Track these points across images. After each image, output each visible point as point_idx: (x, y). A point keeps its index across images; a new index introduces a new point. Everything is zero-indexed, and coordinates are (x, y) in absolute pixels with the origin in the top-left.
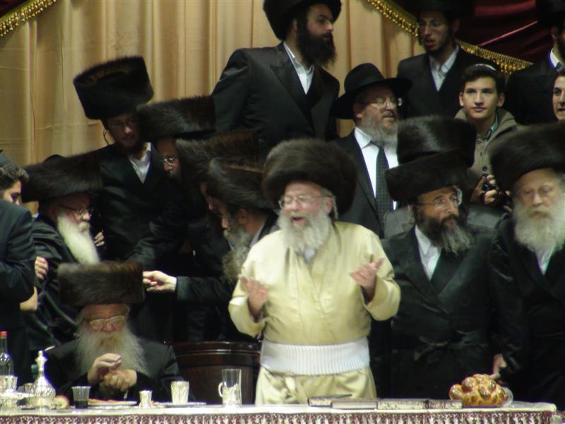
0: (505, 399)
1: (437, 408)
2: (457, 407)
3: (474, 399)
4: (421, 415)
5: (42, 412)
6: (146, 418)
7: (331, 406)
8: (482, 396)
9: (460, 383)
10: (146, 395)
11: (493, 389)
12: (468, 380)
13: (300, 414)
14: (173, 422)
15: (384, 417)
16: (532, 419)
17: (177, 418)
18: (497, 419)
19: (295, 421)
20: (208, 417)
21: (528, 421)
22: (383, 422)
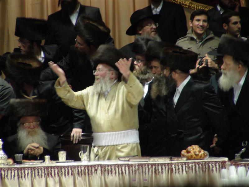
0: (205, 156)
1: (175, 160)
2: (184, 160)
3: (192, 156)
4: (168, 164)
5: (2, 166)
6: (48, 167)
7: (129, 161)
8: (196, 155)
9: (185, 149)
10: (47, 157)
11: (200, 152)
12: (189, 148)
13: (115, 165)
14: (59, 169)
15: (152, 165)
16: (217, 164)
17: (61, 167)
18: (202, 165)
19: (113, 167)
20: (75, 167)
21: (216, 165)
22: (152, 167)
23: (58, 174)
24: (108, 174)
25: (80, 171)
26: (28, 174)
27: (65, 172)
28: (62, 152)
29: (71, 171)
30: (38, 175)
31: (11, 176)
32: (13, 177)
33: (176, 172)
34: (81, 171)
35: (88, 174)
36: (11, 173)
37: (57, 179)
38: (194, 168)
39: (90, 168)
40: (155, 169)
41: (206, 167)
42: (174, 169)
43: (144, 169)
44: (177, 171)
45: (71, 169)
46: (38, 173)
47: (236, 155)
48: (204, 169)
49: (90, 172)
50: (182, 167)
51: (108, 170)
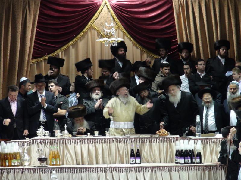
0: (168, 134)
1: (153, 136)
2: (157, 136)
3: (161, 134)
4: (150, 138)
5: (66, 138)
6: (89, 139)
7: (130, 136)
8: (163, 134)
9: (158, 131)
11: (165, 132)
12: (160, 130)
13: (123, 138)
14: (95, 140)
15: (142, 138)
16: (174, 139)
18: (166, 139)
19: (122, 139)
20: (103, 139)
22: (141, 139)
23: (94, 142)
26: (79, 142)
27: (98, 141)
30: (84, 142)
31: (71, 143)
34: (106, 141)
35: (109, 143)
36: (71, 141)
37: (94, 144)
38: (162, 140)
39: (110, 140)
40: (143, 140)
41: (168, 140)
42: (152, 141)
43: (137, 140)
44: (154, 142)
45: (101, 140)
46: (84, 141)
48: (167, 141)
50: (157, 140)
51: (119, 141)
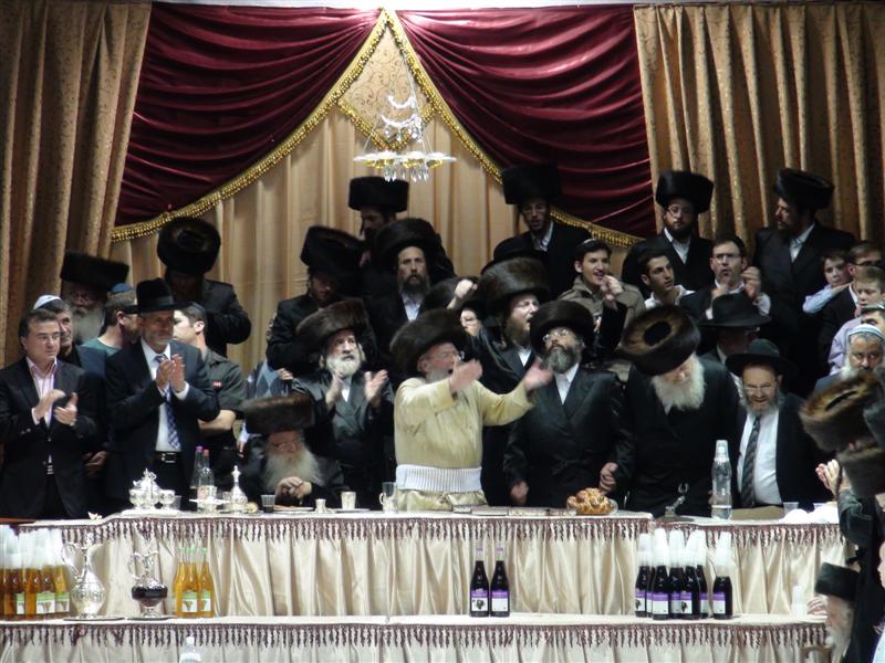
0: (612, 509)
1: (556, 515)
2: (572, 514)
3: (586, 508)
4: (543, 521)
5: (236, 515)
6: (321, 521)
7: (470, 513)
8: (593, 506)
10: (320, 502)
11: (601, 500)
13: (445, 519)
14: (343, 524)
15: (513, 522)
16: (632, 524)
17: (346, 521)
18: (604, 525)
19: (441, 524)
20: (371, 521)
21: (629, 526)
22: (513, 526)
23: (340, 533)
24: (432, 535)
25: (380, 528)
26: (284, 531)
27: (353, 530)
28: (348, 493)
29: (363, 529)
30: (303, 534)
31: (254, 534)
32: (256, 536)
33: (556, 537)
34: (383, 529)
35: (396, 536)
36: (254, 528)
37: (338, 542)
38: (589, 529)
39: (399, 525)
40: (518, 529)
41: (611, 530)
42: (553, 531)
43: (498, 529)
44: (559, 535)
45: (365, 526)
46: (304, 529)
47: (667, 508)
48: (608, 533)
49: (398, 531)
50: (568, 527)
51: (432, 530)
